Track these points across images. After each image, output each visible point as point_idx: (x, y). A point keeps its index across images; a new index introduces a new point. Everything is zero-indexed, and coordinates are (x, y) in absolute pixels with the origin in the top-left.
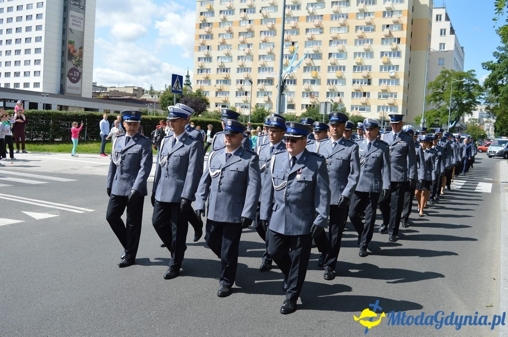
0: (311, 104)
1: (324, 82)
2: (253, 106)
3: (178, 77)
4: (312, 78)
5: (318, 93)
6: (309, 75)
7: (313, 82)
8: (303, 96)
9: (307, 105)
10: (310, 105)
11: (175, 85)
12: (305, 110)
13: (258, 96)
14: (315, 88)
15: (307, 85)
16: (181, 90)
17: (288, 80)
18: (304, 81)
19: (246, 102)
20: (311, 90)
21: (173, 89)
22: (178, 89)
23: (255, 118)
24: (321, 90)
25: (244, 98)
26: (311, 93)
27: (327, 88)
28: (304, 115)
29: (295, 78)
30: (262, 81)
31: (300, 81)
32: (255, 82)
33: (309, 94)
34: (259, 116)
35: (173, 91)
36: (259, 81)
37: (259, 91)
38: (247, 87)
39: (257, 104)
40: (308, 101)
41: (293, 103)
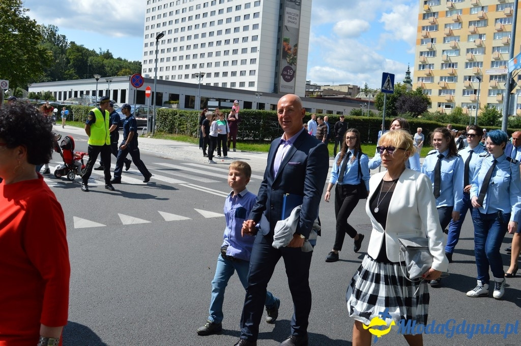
2: (482, 106)
3: (389, 76)
11: (386, 84)
13: (489, 94)
16: (391, 90)
19: (474, 101)
21: (384, 88)
22: (388, 89)
23: (484, 120)
25: (472, 97)
30: (496, 76)
32: (486, 78)
34: (489, 118)
35: (383, 91)
36: (491, 77)
37: (491, 88)
38: (475, 84)
39: (488, 104)
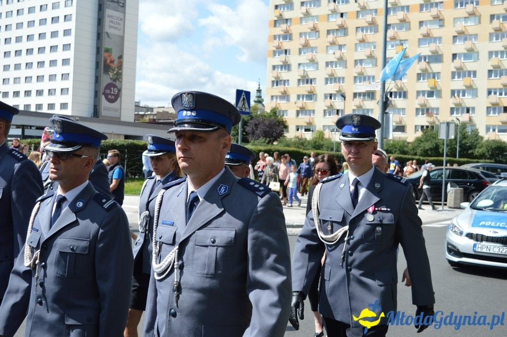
0: (428, 124)
1: (446, 93)
3: (244, 93)
4: (429, 89)
5: (437, 109)
6: (425, 85)
7: (431, 94)
8: (417, 114)
9: (422, 127)
10: (427, 127)
11: (240, 103)
12: (420, 134)
14: (433, 102)
15: (422, 99)
16: (248, 110)
17: (396, 93)
18: (418, 93)
20: (428, 106)
22: (244, 110)
24: (443, 105)
25: (334, 118)
26: (428, 110)
27: (451, 102)
28: (419, 140)
29: (405, 90)
30: (360, 94)
31: (412, 94)
32: (349, 96)
33: (426, 110)
36: (355, 95)
37: (355, 108)
38: (338, 104)
40: (424, 120)
41: (403, 124)
